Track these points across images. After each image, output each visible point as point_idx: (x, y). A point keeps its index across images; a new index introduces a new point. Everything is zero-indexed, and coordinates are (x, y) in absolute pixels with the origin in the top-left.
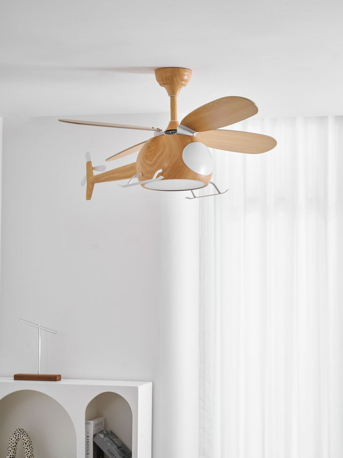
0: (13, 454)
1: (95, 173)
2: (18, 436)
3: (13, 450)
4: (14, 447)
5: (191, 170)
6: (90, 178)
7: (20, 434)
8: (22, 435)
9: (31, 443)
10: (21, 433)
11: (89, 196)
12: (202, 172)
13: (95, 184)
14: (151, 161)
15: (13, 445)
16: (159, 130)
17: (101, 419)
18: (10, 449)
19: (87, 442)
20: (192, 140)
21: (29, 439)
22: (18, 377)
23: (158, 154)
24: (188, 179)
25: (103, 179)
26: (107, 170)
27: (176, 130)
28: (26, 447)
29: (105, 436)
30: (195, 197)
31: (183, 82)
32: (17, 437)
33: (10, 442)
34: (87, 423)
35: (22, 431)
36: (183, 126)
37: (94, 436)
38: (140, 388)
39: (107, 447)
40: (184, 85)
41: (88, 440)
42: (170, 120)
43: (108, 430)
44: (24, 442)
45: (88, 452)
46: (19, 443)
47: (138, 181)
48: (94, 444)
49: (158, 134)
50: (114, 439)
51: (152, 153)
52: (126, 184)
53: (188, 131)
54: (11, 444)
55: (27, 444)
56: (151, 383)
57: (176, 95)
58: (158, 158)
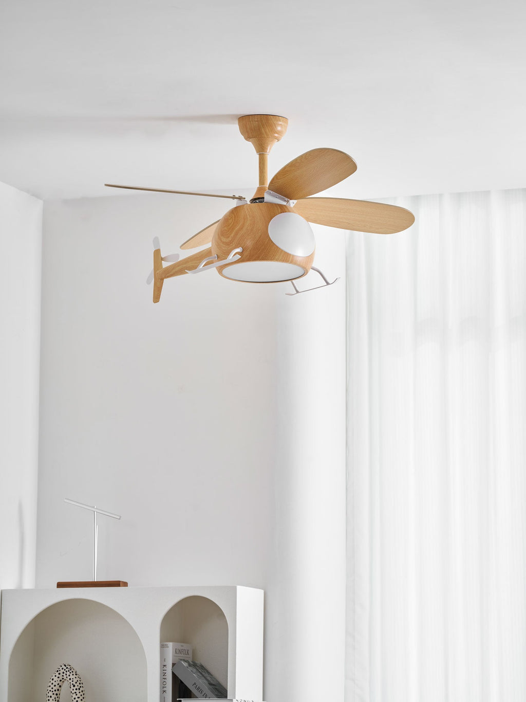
1: (165, 264)
2: (62, 674)
3: (55, 696)
4: (57, 692)
5: (280, 249)
6: (158, 272)
7: (65, 672)
8: (68, 673)
9: (81, 685)
10: (67, 670)
11: (156, 296)
13: (165, 280)
14: (228, 237)
15: (55, 688)
16: (241, 198)
17: (186, 646)
18: (51, 694)
19: (163, 674)
20: (283, 209)
21: (79, 679)
22: (60, 585)
23: (237, 229)
24: (277, 260)
25: (174, 271)
26: (181, 258)
27: (263, 198)
28: (75, 691)
29: (190, 665)
30: (298, 292)
31: (276, 135)
32: (61, 676)
33: (50, 684)
34: (163, 646)
35: (69, 667)
36: (270, 191)
37: (174, 665)
39: (191, 679)
40: (277, 138)
41: (165, 672)
42: (258, 185)
44: (72, 683)
45: (165, 689)
46: (65, 685)
48: (174, 676)
49: (241, 203)
51: (229, 227)
53: (280, 199)
54: (52, 686)
55: (76, 687)
56: (263, 591)
57: (266, 152)
58: (237, 234)
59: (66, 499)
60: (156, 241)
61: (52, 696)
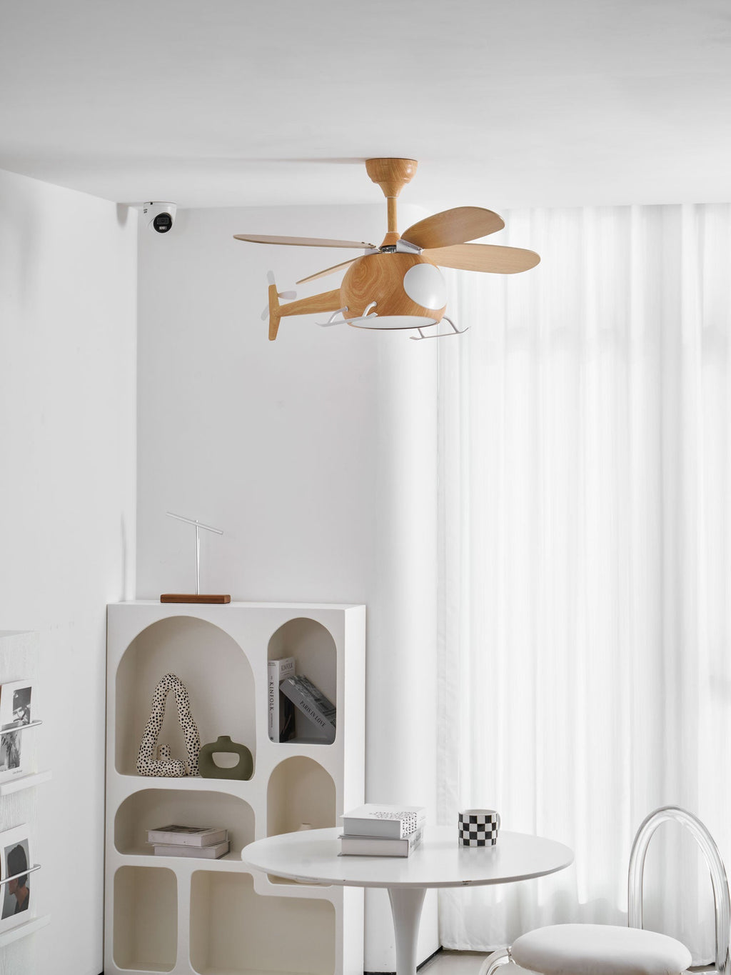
0: (160, 711)
1: (282, 302)
2: (167, 684)
3: (161, 705)
4: (163, 702)
5: (415, 303)
6: (274, 309)
7: (170, 682)
8: (173, 684)
9: (186, 695)
10: (172, 680)
11: (273, 335)
12: (432, 304)
13: (282, 318)
14: (361, 290)
15: (160, 698)
16: (372, 247)
17: (290, 660)
18: (156, 704)
19: (271, 692)
20: (416, 260)
21: (184, 689)
22: (166, 599)
23: (370, 281)
24: (412, 315)
25: (293, 311)
26: (299, 298)
27: (395, 246)
28: (180, 701)
29: (296, 683)
30: (423, 337)
31: (405, 178)
32: (166, 687)
33: (156, 694)
34: (269, 664)
35: (174, 678)
36: (404, 241)
37: (281, 682)
38: (347, 611)
39: (300, 698)
40: (406, 181)
41: (272, 689)
42: (387, 231)
43: (301, 675)
44: (177, 693)
45: (272, 706)
46: (170, 694)
47: (344, 319)
48: (281, 693)
49: (371, 251)
50: (310, 689)
51: (362, 279)
52: (326, 322)
53: (412, 247)
54: (158, 696)
55: (182, 697)
56: (364, 606)
57: (395, 196)
58: (370, 287)
59: (168, 513)
60: (270, 275)
61: (159, 705)
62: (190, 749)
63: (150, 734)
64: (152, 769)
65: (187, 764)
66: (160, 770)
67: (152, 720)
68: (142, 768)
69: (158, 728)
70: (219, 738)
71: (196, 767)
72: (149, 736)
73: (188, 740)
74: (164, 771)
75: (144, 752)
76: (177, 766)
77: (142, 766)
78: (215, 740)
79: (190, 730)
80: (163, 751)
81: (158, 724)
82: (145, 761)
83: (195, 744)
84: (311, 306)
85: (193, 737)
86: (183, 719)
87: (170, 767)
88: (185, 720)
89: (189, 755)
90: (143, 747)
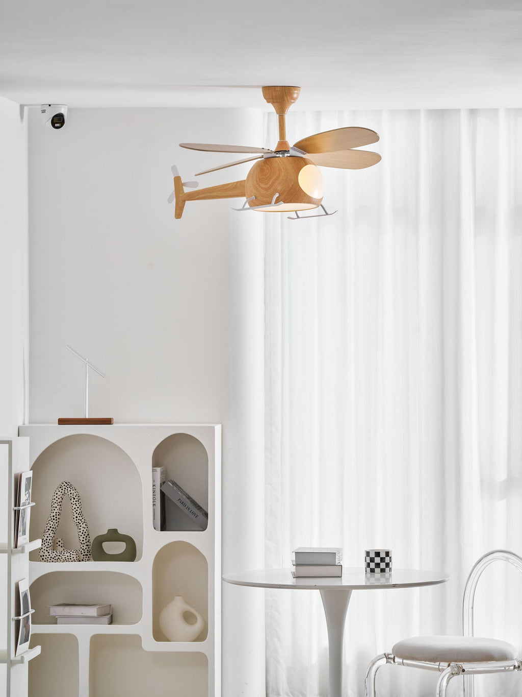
0: (59, 511)
3: (59, 506)
4: (60, 503)
5: (306, 194)
6: (179, 195)
8: (69, 489)
9: (79, 498)
10: (68, 486)
11: (179, 214)
13: (186, 202)
14: (267, 184)
15: (59, 501)
16: (269, 152)
17: (164, 468)
18: (56, 505)
19: (154, 492)
21: (77, 493)
22: (62, 422)
23: (274, 178)
25: (198, 197)
28: (75, 502)
32: (63, 491)
33: (55, 497)
34: (153, 470)
35: (69, 484)
36: (295, 148)
37: (162, 484)
39: (178, 495)
40: (293, 102)
41: (155, 490)
44: (72, 496)
45: (155, 503)
46: (67, 498)
48: (162, 493)
49: (269, 155)
51: (267, 176)
52: (240, 207)
53: (301, 152)
54: (57, 499)
55: (76, 499)
56: (221, 425)
57: (285, 114)
58: (274, 182)
61: (57, 506)
62: (83, 541)
63: (51, 529)
64: (53, 557)
65: (80, 552)
66: (60, 558)
67: (52, 518)
68: (45, 557)
69: (56, 525)
70: (109, 530)
71: (87, 555)
72: (50, 531)
73: (81, 534)
74: (63, 558)
75: (46, 544)
76: (74, 553)
77: (45, 555)
78: (105, 532)
79: (82, 526)
80: (59, 543)
81: (57, 521)
82: (47, 551)
83: (86, 537)
84: (213, 194)
85: (85, 530)
86: (77, 517)
87: (69, 554)
88: (78, 518)
89: (82, 546)
90: (45, 539)
